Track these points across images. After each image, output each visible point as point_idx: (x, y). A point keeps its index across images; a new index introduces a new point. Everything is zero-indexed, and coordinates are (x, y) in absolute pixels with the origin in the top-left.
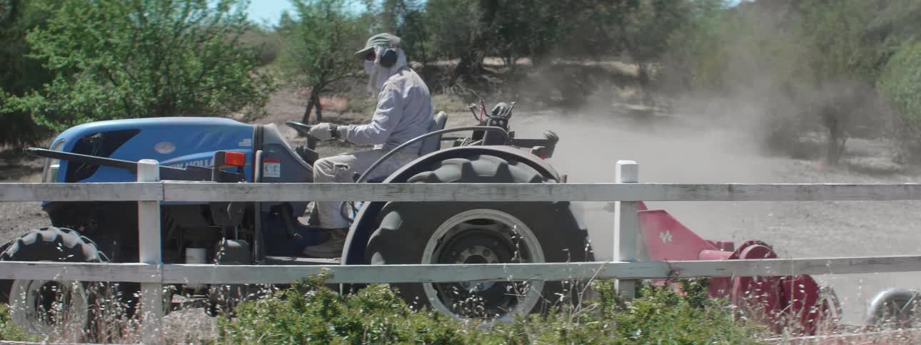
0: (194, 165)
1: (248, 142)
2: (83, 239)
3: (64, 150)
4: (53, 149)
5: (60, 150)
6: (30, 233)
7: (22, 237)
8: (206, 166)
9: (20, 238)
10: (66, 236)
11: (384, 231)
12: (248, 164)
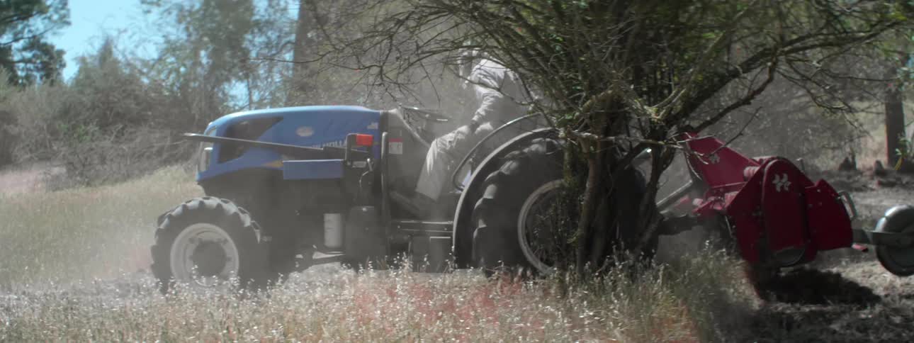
0: (330, 146)
1: (375, 126)
2: (240, 210)
3: (217, 135)
4: (207, 134)
5: (213, 135)
6: (193, 200)
7: (186, 203)
8: (340, 146)
9: (184, 203)
10: (225, 206)
11: (485, 200)
12: (376, 143)
